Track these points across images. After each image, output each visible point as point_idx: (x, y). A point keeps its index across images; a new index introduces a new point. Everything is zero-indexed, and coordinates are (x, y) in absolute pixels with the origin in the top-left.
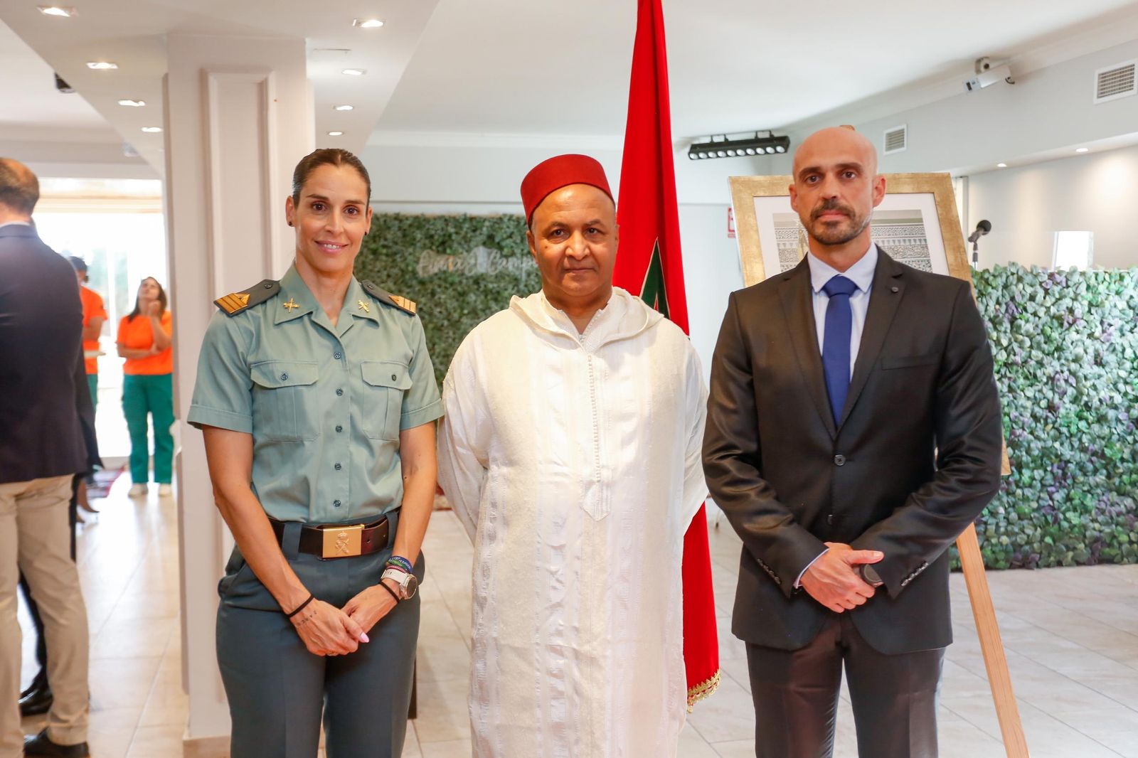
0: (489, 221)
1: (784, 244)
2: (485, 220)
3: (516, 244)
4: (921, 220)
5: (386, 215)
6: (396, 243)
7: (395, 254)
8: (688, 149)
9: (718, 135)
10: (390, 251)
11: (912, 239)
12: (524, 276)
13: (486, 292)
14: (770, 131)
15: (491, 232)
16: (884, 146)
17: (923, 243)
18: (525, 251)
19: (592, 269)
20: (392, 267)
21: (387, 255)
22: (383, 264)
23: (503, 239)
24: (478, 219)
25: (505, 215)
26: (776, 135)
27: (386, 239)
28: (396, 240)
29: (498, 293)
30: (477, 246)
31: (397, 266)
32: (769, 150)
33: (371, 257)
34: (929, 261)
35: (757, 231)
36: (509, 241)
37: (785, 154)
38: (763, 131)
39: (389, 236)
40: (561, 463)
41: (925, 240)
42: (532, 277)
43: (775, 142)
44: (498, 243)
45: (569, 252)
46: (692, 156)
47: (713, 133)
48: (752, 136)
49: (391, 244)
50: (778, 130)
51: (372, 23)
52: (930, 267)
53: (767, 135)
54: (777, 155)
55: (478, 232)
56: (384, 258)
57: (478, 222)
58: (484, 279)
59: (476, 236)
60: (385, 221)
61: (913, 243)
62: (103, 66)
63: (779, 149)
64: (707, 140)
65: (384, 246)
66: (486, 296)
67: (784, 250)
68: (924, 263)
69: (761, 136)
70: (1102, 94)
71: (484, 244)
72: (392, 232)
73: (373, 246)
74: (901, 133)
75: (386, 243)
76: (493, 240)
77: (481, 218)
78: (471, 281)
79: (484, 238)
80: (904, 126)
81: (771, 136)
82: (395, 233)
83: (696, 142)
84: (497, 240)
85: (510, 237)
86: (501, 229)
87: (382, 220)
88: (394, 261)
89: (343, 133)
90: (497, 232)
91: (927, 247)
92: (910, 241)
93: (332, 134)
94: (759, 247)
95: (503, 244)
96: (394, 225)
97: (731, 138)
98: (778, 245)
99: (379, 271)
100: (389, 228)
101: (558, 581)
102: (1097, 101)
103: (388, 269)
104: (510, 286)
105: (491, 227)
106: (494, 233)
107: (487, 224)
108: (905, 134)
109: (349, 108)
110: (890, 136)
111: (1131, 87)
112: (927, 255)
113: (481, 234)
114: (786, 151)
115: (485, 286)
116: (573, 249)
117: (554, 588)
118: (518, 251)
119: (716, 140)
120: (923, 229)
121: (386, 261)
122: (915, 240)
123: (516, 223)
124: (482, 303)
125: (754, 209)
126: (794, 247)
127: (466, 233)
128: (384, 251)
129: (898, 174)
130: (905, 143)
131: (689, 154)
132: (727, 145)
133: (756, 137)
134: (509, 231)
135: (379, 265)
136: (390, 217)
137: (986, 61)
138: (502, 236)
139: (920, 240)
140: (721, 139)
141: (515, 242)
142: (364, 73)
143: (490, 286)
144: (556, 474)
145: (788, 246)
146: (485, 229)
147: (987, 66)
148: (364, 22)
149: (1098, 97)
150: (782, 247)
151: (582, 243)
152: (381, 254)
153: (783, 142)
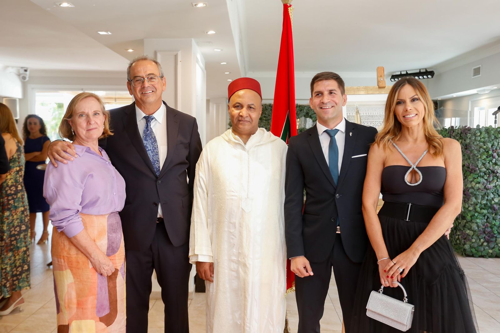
0: (307, 107)
2: (305, 106)
5: (266, 104)
6: (269, 115)
7: (269, 120)
8: (390, 77)
9: (404, 71)
10: (267, 118)
14: (426, 69)
15: (308, 111)
16: (472, 75)
19: (250, 121)
20: (268, 125)
21: (266, 120)
22: (264, 124)
23: (312, 114)
24: (302, 106)
26: (428, 70)
27: (265, 114)
28: (269, 114)
30: (301, 117)
31: (269, 124)
32: (425, 77)
37: (432, 79)
38: (423, 69)
39: (266, 113)
40: (234, 191)
43: (428, 73)
44: (310, 116)
45: (241, 114)
46: (392, 80)
47: (401, 70)
48: (418, 71)
49: (267, 116)
50: (429, 68)
51: (211, 32)
53: (424, 71)
54: (428, 79)
55: (302, 112)
56: (264, 121)
57: (302, 107)
59: (301, 113)
60: (265, 107)
62: (130, 51)
63: (429, 76)
64: (399, 73)
65: (265, 117)
67: (349, 116)
69: (422, 71)
71: (305, 116)
72: (268, 111)
74: (479, 68)
75: (265, 115)
76: (308, 115)
77: (303, 106)
78: (299, 131)
80: (480, 66)
82: (269, 112)
83: (395, 74)
84: (310, 115)
88: (268, 122)
89: (230, 73)
90: (310, 111)
93: (226, 73)
95: (313, 116)
96: (269, 108)
97: (409, 72)
98: (347, 114)
100: (267, 110)
101: (233, 235)
103: (266, 125)
105: (308, 109)
106: (309, 112)
107: (306, 108)
108: (481, 68)
109: (225, 63)
110: (475, 69)
113: (303, 112)
114: (432, 77)
116: (242, 113)
117: (232, 238)
119: (403, 73)
121: (265, 123)
126: (354, 114)
127: (297, 112)
128: (265, 119)
130: (481, 73)
133: (420, 71)
136: (267, 105)
138: (312, 113)
140: (405, 73)
142: (222, 50)
144: (233, 196)
145: (351, 114)
146: (305, 110)
148: (208, 32)
151: (246, 112)
152: (264, 120)
153: (432, 73)
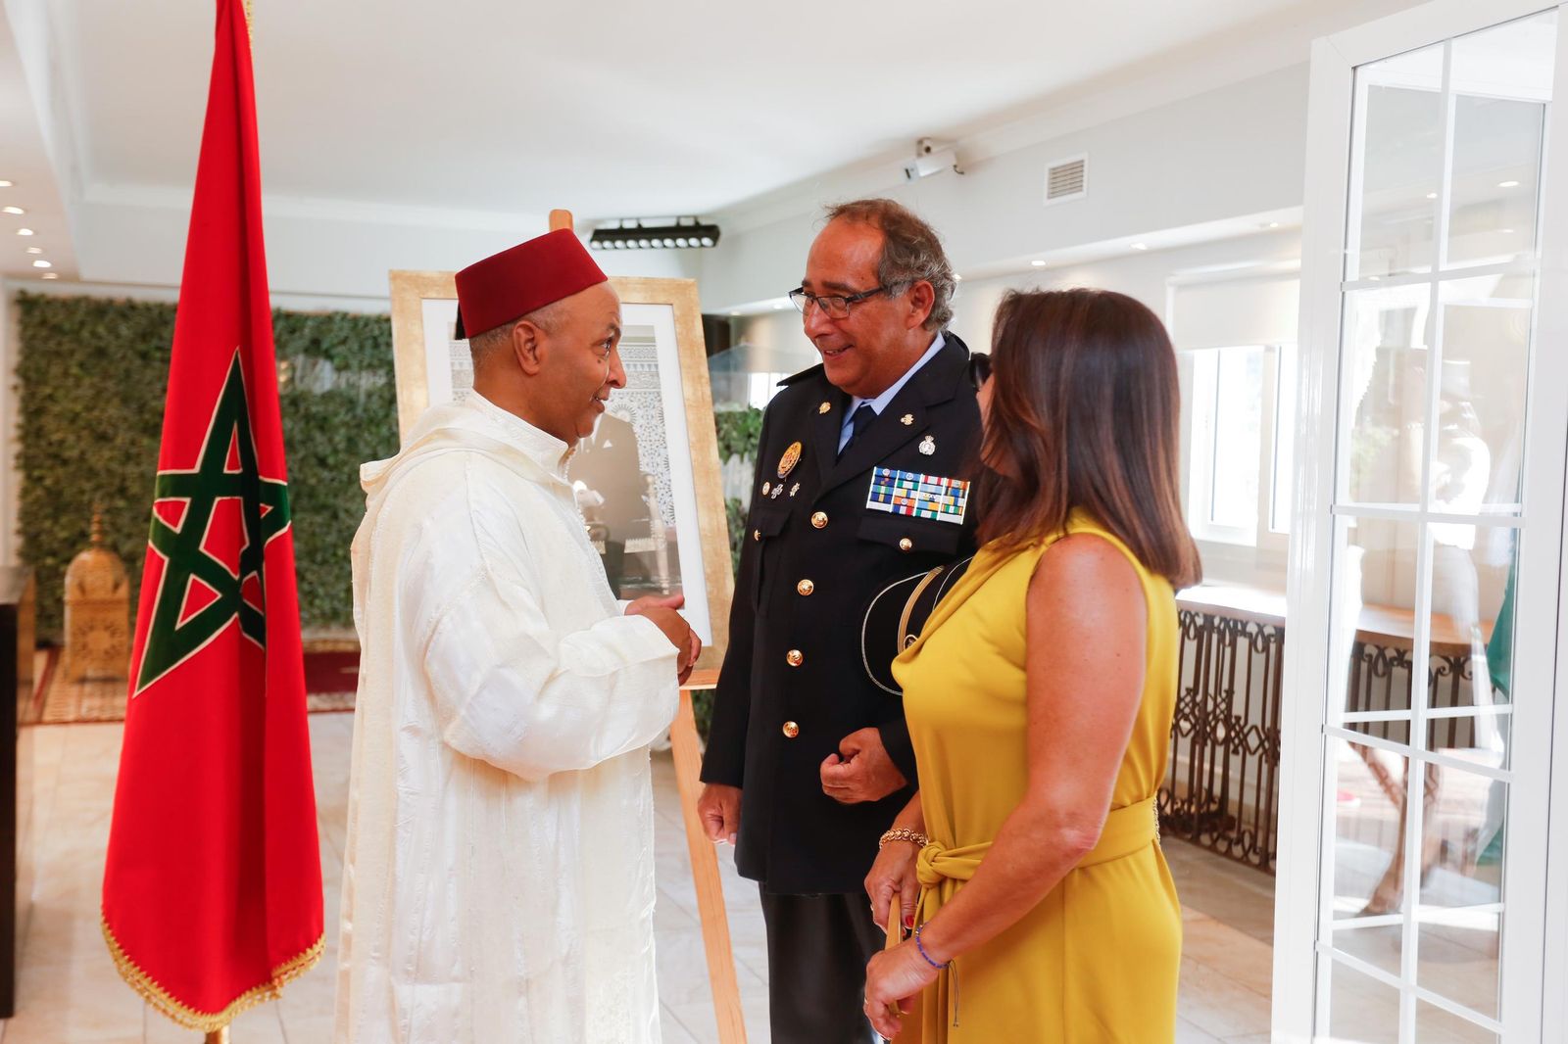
0: (313, 320)
1: (461, 364)
2: (306, 318)
3: (353, 353)
4: (653, 340)
8: (588, 236)
9: (630, 219)
11: (638, 363)
12: (362, 398)
13: (308, 418)
14: (696, 218)
15: (316, 335)
17: (653, 369)
18: (365, 363)
23: (334, 346)
24: (297, 316)
25: (337, 313)
26: (704, 222)
27: (161, 338)
29: (325, 419)
30: (296, 353)
32: (693, 242)
33: (138, 362)
34: (659, 394)
35: (423, 344)
36: (341, 349)
37: (714, 249)
38: (687, 217)
41: (656, 366)
42: (375, 398)
43: (701, 232)
44: (327, 351)
47: (622, 215)
48: (672, 223)
50: (707, 216)
52: (660, 400)
53: (690, 222)
54: (703, 249)
55: (297, 334)
57: (298, 320)
58: (305, 400)
59: (294, 340)
60: (161, 313)
61: (639, 369)
63: (706, 241)
64: (614, 225)
65: (159, 349)
66: (307, 423)
67: (459, 372)
68: (652, 396)
69: (683, 222)
70: (1053, 194)
71: (306, 351)
73: (142, 347)
75: (161, 344)
76: (320, 347)
77: (302, 315)
78: (286, 402)
79: (305, 342)
81: (697, 223)
83: (602, 227)
84: (325, 345)
85: (344, 342)
86: (331, 331)
87: (156, 312)
90: (325, 335)
91: (658, 375)
92: (635, 366)
94: (423, 366)
95: (334, 351)
97: (646, 224)
98: (452, 364)
99: (150, 383)
102: (1047, 202)
104: (343, 411)
105: (316, 328)
106: (321, 337)
107: (310, 323)
111: (1080, 188)
112: (658, 386)
113: (301, 337)
114: (714, 245)
115: (307, 409)
118: (354, 363)
119: (629, 224)
120: (655, 351)
122: (642, 366)
123: (352, 325)
124: (302, 431)
125: (421, 315)
127: (280, 335)
128: (158, 355)
129: (626, 278)
131: (592, 240)
132: (640, 233)
133: (678, 224)
134: (343, 334)
135: (149, 374)
137: (927, 143)
138: (331, 341)
139: (649, 366)
140: (634, 225)
141: (350, 349)
143: (314, 409)
146: (307, 331)
147: (928, 150)
149: (1049, 198)
150: (457, 368)
153: (712, 232)
